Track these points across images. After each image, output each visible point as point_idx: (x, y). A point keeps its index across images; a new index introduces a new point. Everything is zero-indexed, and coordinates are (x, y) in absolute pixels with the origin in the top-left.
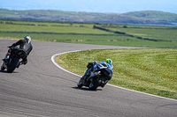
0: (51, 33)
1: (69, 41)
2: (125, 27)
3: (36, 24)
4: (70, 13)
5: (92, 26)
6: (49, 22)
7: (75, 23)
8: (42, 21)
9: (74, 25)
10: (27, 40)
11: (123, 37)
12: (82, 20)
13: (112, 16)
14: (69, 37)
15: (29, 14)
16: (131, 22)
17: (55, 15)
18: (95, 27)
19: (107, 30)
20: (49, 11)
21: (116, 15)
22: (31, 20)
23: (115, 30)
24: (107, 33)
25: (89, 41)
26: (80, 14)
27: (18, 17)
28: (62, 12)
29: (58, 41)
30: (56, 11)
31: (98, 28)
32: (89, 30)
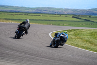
0: (49, 20)
1: (59, 24)
2: (90, 17)
3: (41, 15)
4: (59, 9)
5: (72, 16)
6: (48, 14)
7: (62, 14)
8: (44, 14)
9: (62, 16)
10: (27, 21)
11: (88, 23)
12: (66, 13)
13: (83, 11)
14: (59, 22)
15: (37, 10)
16: (93, 14)
17: (51, 10)
18: (73, 17)
19: (80, 19)
20: (48, 8)
21: (85, 10)
22: (38, 13)
23: (85, 18)
24: (80, 20)
25: (70, 25)
26: (65, 10)
27: (31, 11)
28: (55, 9)
29: (53, 25)
30: (52, 8)
31: (75, 17)
32: (70, 18)
